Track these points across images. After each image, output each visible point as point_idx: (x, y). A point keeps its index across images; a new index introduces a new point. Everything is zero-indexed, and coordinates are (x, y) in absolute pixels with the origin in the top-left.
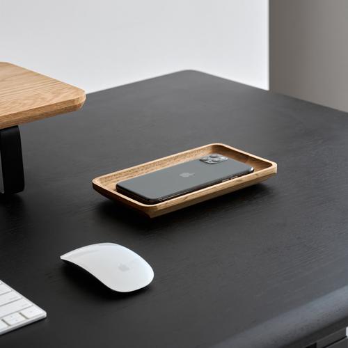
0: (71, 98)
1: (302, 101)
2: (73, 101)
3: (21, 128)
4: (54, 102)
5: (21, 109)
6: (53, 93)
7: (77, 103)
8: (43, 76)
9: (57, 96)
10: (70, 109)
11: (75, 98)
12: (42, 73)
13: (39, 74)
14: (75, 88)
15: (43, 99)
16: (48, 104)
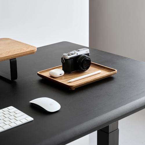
0: (32, 49)
1: (103, 51)
2: (33, 50)
3: (17, 59)
4: (27, 51)
5: (17, 53)
6: (26, 48)
7: (34, 51)
8: (21, 43)
9: (28, 49)
10: (32, 53)
11: (34, 49)
12: (21, 42)
13: (20, 42)
14: (33, 46)
15: (23, 50)
16: (25, 51)
